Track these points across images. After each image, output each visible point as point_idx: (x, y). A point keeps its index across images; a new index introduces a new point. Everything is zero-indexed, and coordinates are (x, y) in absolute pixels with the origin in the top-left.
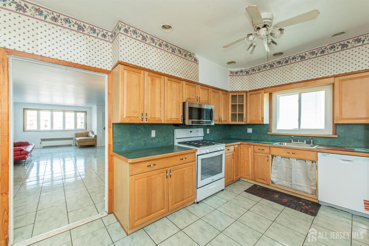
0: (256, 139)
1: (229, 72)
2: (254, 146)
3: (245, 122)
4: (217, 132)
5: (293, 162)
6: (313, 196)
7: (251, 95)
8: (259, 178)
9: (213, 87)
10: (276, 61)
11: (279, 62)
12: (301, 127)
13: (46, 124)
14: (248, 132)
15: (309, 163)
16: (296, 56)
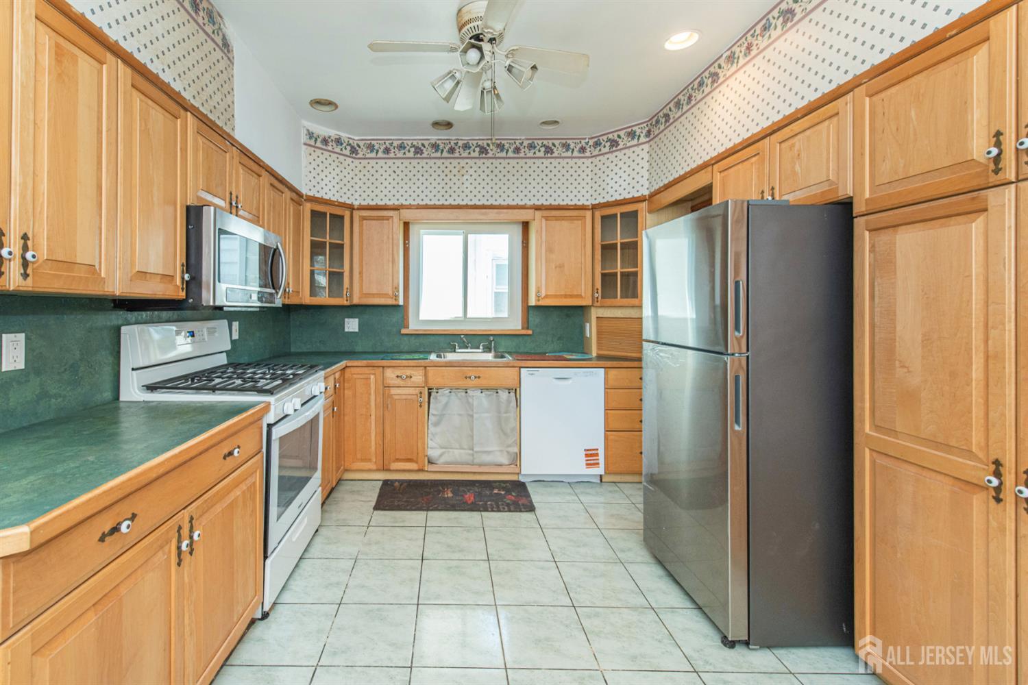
0: (370, 350)
1: (306, 132)
2: (385, 368)
3: (347, 300)
4: (258, 334)
5: (474, 398)
6: (513, 469)
7: (364, 221)
8: (398, 460)
9: (272, 169)
10: (429, 142)
11: (435, 147)
12: (468, 316)
14: (346, 330)
15: (504, 395)
16: (470, 142)
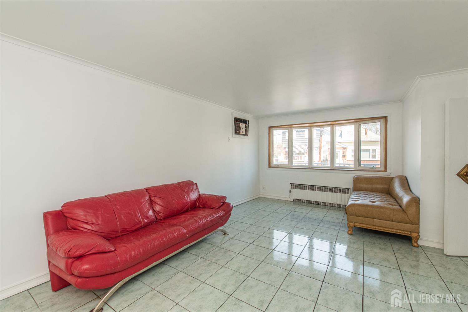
13: (344, 153)
